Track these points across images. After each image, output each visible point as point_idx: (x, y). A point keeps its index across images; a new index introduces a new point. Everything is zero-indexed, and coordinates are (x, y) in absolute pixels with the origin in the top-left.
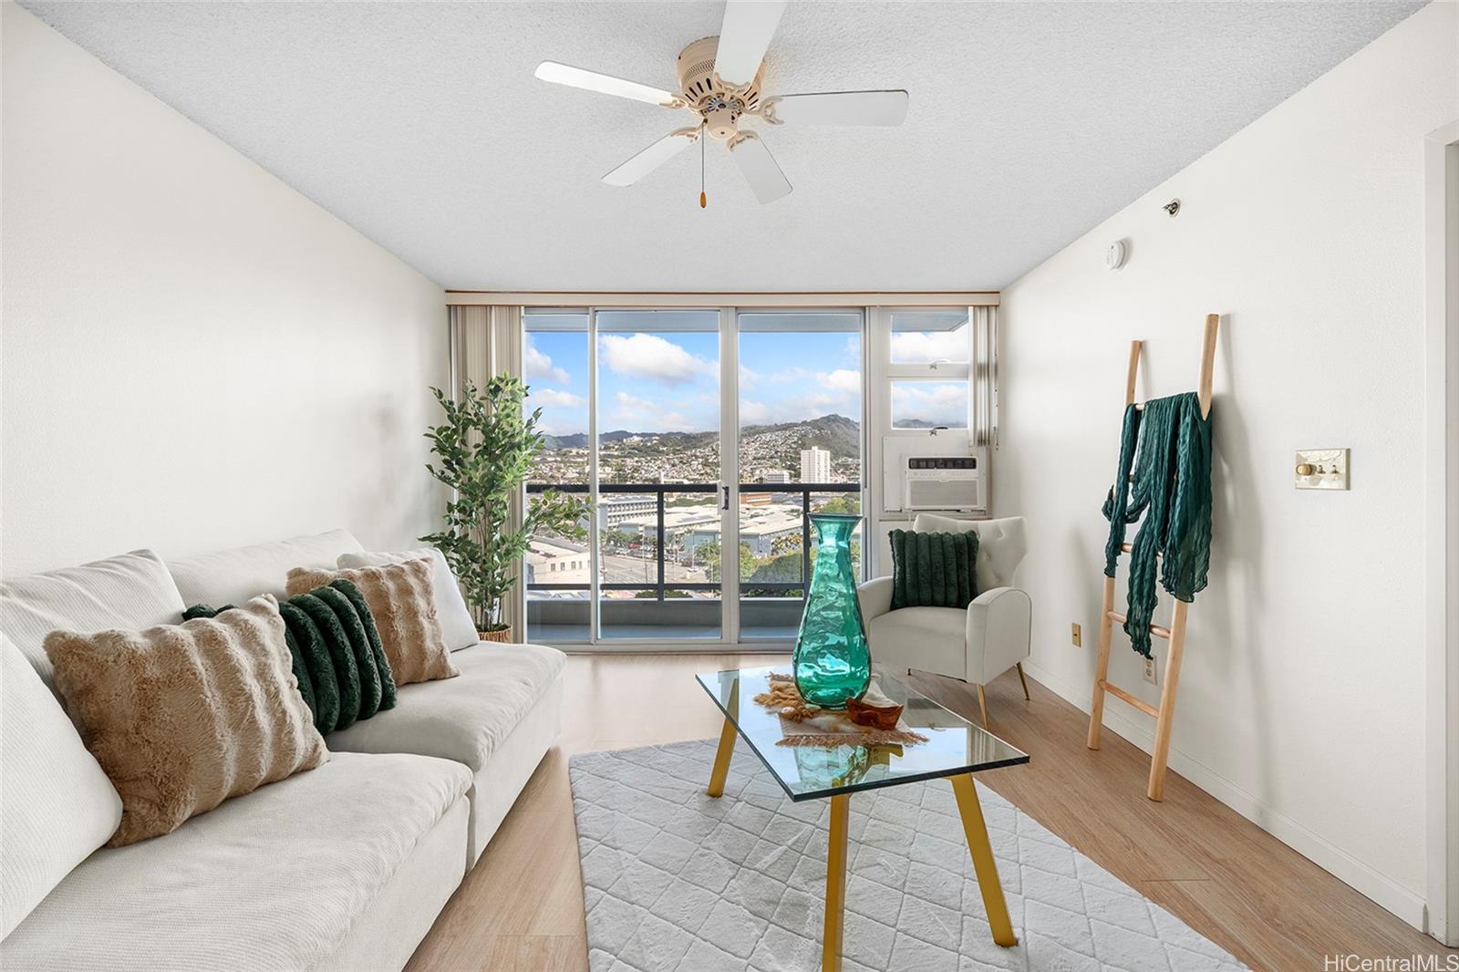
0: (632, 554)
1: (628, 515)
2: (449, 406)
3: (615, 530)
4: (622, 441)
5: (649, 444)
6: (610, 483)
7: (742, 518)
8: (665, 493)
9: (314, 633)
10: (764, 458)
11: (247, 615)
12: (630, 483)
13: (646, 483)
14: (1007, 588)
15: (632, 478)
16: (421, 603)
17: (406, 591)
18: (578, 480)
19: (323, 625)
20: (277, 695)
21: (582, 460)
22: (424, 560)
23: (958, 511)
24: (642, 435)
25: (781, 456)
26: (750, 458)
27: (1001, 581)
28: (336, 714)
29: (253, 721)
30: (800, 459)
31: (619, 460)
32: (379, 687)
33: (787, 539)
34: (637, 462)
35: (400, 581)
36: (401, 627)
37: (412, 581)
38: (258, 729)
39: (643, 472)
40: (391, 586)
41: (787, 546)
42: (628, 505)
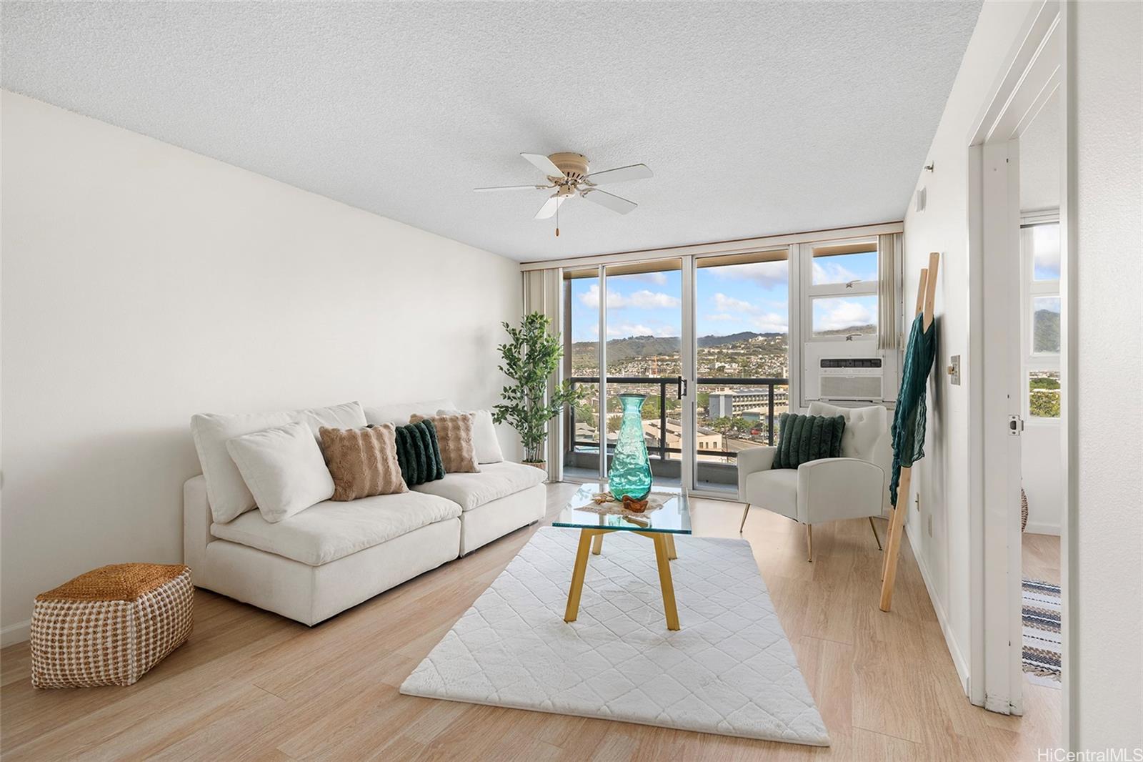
0: (753, 439)
1: (750, 405)
2: (514, 332)
3: (738, 417)
4: (748, 341)
5: (772, 343)
6: (736, 378)
8: (775, 386)
9: (409, 440)
11: (382, 429)
12: (755, 377)
13: (769, 377)
15: (757, 373)
16: (463, 434)
17: (457, 428)
18: (709, 374)
19: (413, 437)
20: (386, 460)
21: (712, 358)
22: (471, 414)
23: (872, 402)
24: (767, 335)
28: (415, 476)
29: (376, 467)
31: (745, 358)
32: (435, 468)
34: (761, 359)
35: (454, 423)
36: (451, 445)
37: (461, 423)
38: (378, 471)
39: (767, 367)
40: (450, 425)
42: (750, 396)
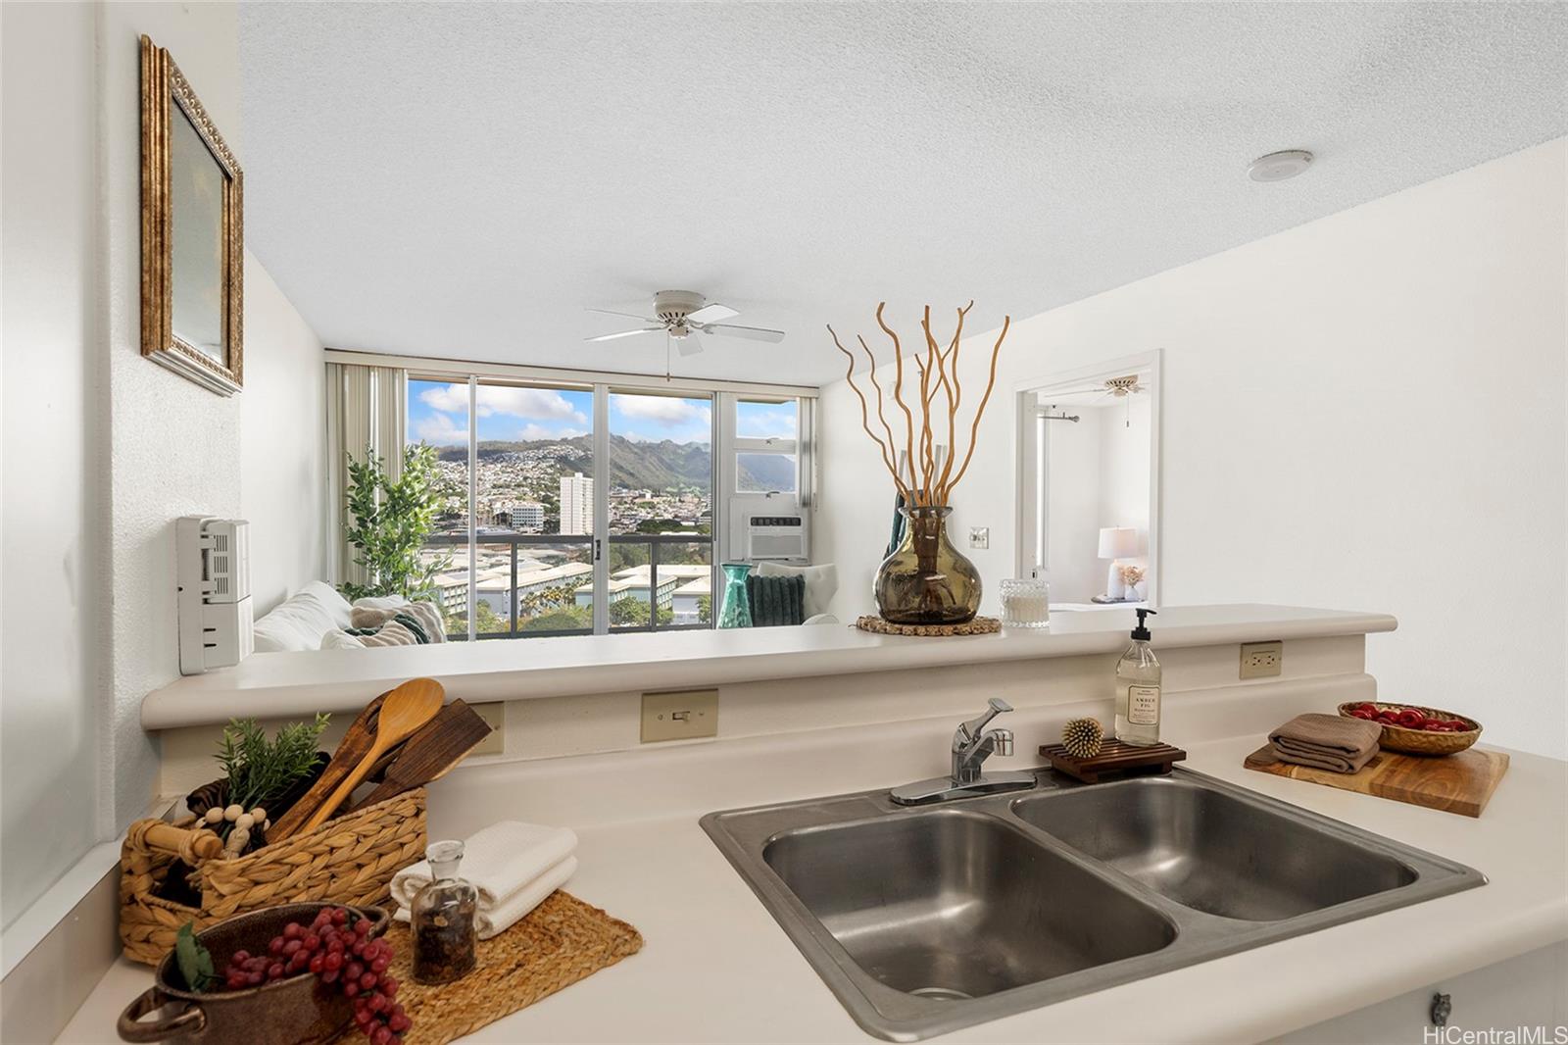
7: (479, 568)
10: (508, 487)
14: (824, 615)
23: (787, 559)
25: (531, 484)
26: (488, 486)
27: (820, 611)
30: (558, 488)
33: (542, 596)
41: (542, 604)
